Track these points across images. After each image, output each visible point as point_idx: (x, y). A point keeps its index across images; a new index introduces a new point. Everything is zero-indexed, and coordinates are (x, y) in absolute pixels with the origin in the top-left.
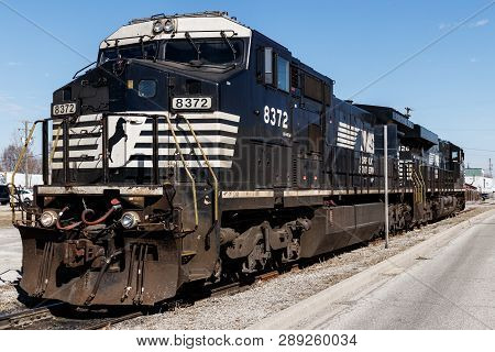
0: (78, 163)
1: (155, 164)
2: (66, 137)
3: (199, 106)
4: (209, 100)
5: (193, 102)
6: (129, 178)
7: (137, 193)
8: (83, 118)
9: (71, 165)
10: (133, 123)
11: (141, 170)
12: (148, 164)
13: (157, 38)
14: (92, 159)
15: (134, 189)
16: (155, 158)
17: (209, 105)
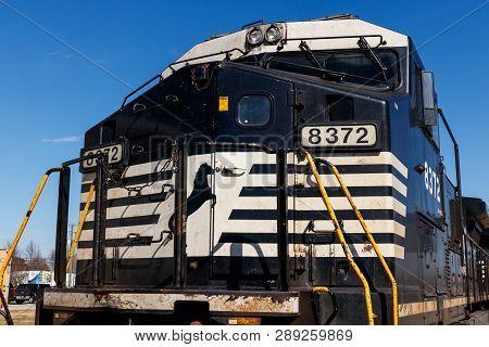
0: (122, 249)
1: (283, 250)
2: (101, 205)
3: (352, 141)
4: (371, 129)
5: (341, 134)
6: (217, 277)
7: (247, 309)
8: (133, 171)
9: (109, 252)
10: (227, 172)
11: (237, 261)
12: (270, 250)
13: (256, 52)
14: (147, 241)
15: (240, 301)
16: (282, 238)
17: (371, 139)
